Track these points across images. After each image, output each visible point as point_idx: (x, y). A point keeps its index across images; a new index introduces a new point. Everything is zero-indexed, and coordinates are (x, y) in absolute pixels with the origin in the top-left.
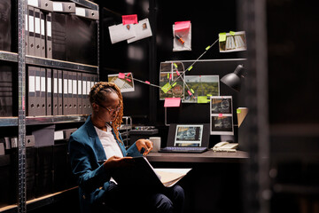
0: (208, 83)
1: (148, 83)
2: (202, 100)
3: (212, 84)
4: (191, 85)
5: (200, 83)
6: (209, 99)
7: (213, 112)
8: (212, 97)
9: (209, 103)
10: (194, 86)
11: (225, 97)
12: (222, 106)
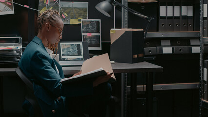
0: (78, 8)
1: (28, 7)
2: (74, 22)
3: (82, 9)
4: (65, 9)
5: (72, 8)
6: (80, 21)
7: (83, 32)
8: (82, 20)
9: (80, 25)
10: (67, 11)
11: (93, 20)
12: (90, 27)
